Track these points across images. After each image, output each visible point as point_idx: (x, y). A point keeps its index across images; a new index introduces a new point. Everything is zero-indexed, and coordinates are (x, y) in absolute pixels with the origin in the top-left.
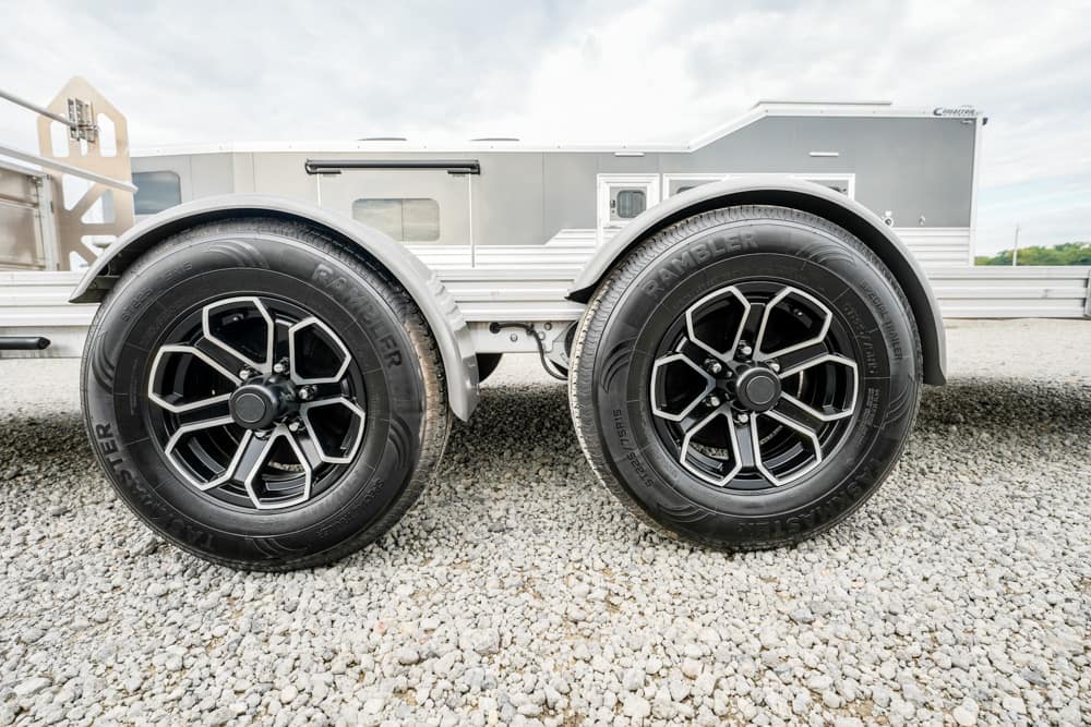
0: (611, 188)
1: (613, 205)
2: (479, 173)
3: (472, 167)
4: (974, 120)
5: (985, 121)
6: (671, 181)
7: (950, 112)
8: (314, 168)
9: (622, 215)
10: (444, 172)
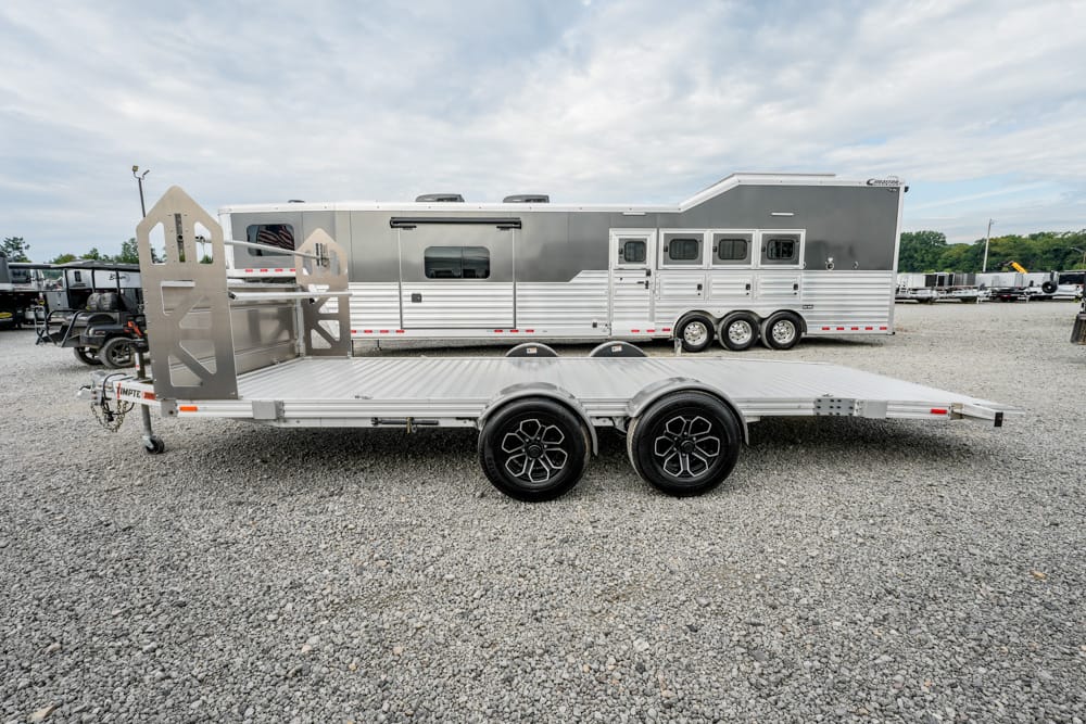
0: (620, 240)
1: (620, 252)
2: (520, 228)
3: (516, 223)
4: (898, 189)
5: (906, 189)
6: (665, 235)
7: (880, 182)
8: (396, 223)
9: (628, 260)
10: (493, 228)
